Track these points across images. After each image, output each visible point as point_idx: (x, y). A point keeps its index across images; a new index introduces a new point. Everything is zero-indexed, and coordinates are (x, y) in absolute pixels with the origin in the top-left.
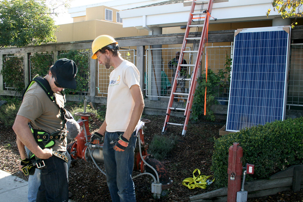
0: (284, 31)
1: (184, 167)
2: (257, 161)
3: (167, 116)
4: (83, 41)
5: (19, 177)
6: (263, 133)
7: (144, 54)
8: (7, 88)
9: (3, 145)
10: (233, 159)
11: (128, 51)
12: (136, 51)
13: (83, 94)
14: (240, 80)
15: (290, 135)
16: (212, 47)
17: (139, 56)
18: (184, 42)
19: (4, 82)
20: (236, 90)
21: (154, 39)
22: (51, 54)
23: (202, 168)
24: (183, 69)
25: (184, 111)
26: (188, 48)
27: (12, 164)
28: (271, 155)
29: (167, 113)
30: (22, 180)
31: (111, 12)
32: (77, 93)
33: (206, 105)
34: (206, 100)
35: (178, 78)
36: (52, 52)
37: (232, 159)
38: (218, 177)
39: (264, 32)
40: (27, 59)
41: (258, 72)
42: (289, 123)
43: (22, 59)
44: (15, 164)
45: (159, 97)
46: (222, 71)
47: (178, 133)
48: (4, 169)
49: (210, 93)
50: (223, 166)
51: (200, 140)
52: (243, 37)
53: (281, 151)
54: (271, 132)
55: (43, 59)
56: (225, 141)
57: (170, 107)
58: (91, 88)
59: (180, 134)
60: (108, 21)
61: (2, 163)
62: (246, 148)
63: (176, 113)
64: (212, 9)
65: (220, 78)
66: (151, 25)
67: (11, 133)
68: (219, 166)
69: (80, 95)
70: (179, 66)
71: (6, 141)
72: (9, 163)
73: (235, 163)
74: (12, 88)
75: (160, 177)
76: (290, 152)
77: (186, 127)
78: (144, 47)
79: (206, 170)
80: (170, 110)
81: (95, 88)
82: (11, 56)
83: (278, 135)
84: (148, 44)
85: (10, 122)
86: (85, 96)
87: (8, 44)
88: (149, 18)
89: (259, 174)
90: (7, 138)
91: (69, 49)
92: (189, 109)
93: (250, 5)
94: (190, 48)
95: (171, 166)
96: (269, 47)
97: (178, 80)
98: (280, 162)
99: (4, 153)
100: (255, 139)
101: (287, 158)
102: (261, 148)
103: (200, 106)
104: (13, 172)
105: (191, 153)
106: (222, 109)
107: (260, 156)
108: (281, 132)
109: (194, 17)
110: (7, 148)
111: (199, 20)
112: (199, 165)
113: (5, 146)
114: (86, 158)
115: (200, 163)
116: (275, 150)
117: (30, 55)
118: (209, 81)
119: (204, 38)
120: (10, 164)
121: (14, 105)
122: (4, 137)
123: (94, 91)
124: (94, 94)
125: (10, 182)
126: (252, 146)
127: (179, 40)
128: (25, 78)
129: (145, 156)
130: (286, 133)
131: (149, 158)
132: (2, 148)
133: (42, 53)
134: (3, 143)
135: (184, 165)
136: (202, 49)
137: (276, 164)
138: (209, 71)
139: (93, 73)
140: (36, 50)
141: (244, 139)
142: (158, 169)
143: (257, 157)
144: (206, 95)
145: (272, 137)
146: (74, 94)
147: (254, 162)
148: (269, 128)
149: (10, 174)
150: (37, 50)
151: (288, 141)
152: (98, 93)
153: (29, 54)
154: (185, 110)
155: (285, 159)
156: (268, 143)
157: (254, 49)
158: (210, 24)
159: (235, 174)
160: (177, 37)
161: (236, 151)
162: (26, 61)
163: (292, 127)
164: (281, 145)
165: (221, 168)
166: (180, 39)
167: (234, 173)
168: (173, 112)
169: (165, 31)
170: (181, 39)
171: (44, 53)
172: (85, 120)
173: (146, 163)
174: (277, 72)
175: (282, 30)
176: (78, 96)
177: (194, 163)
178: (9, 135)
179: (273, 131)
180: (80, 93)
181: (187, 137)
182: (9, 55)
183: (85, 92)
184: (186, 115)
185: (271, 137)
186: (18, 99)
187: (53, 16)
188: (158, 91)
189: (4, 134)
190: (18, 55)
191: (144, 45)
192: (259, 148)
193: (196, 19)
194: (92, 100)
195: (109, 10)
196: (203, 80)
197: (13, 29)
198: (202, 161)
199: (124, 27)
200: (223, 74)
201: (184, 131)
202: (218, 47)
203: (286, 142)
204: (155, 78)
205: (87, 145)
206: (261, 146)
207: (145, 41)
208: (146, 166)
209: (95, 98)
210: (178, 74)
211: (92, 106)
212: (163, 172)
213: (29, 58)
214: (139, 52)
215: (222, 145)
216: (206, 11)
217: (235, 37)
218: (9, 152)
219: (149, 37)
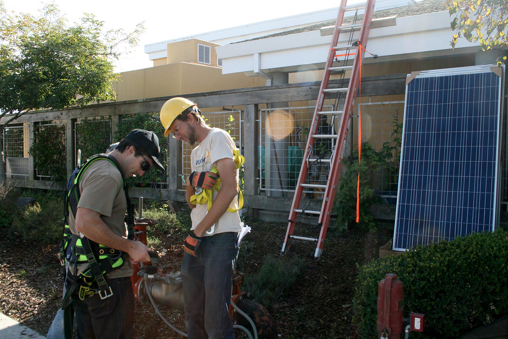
0: (493, 73)
1: (311, 315)
2: (435, 307)
3: (290, 223)
4: (157, 98)
5: (31, 328)
6: (447, 255)
7: (257, 117)
8: (40, 176)
9: (15, 273)
10: (385, 304)
11: (231, 114)
12: (242, 112)
13: (159, 186)
14: (416, 161)
15: (496, 259)
16: (370, 104)
17: (249, 121)
18: (321, 96)
19: (35, 167)
20: (410, 177)
21: (273, 92)
22: (107, 121)
23: (343, 318)
24: (321, 143)
25: (318, 215)
26: (330, 106)
27: (23, 304)
28: (461, 295)
29: (290, 219)
30: (34, 332)
31: (207, 49)
32: (148, 185)
33: (360, 205)
34: (360, 195)
35: (310, 158)
36: (110, 116)
37: (383, 304)
38: (364, 335)
39: (457, 76)
40: (70, 128)
41: (448, 146)
42: (497, 237)
43: (63, 128)
44: (28, 305)
45: (283, 192)
46: (388, 145)
47: (309, 254)
48: (10, 314)
49: (366, 184)
50: (371, 316)
51: (346, 267)
52: (421, 85)
53: (482, 289)
54: (461, 254)
55: (94, 128)
56: (375, 269)
57: (294, 208)
58: (170, 175)
59: (312, 255)
60: (203, 65)
61: (8, 303)
62: (414, 283)
63: (310, 219)
64: (367, 39)
65: (385, 157)
66: (269, 69)
67: (31, 251)
68: (365, 315)
69: (152, 187)
70: (311, 137)
71: (20, 265)
72: (19, 302)
73: (389, 312)
74: (48, 177)
75: (260, 333)
76: (497, 290)
77: (321, 243)
78: (256, 106)
79: (349, 321)
80: (295, 214)
81: (178, 176)
82: (47, 125)
83: (474, 260)
84: (263, 101)
85: (31, 233)
86: (162, 190)
87: (37, 105)
88: (264, 57)
89: (440, 331)
90: (22, 261)
91: (136, 112)
92: (327, 213)
93: (434, 30)
94: (333, 106)
95: (288, 313)
96: (467, 101)
97: (309, 162)
98: (481, 309)
99: (14, 286)
100: (430, 267)
101: (495, 303)
102: (442, 283)
103: (350, 206)
104: (22, 319)
105: (327, 290)
106: (389, 211)
107: (440, 298)
108: (480, 254)
109: (337, 53)
110: (20, 277)
111: (346, 59)
112: (339, 312)
113: (17, 274)
114: (140, 297)
115: (339, 309)
116: (470, 286)
117: (76, 123)
118: (363, 162)
119: (354, 89)
120: (19, 304)
121: (39, 205)
122: (19, 259)
123: (176, 181)
124: (176, 186)
125: (14, 335)
126: (424, 280)
127: (312, 93)
128: (68, 160)
129: (236, 296)
130: (490, 254)
131: (243, 299)
132: (12, 277)
133: (94, 119)
134: (14, 269)
135: (311, 311)
136: (350, 107)
137: (474, 312)
138: (365, 146)
139: (174, 151)
140: (84, 115)
141: (410, 267)
142: (258, 320)
143: (434, 300)
144: (359, 187)
145: (462, 263)
146: (144, 187)
147: (429, 308)
148: (458, 246)
149: (18, 323)
150: (86, 113)
151: (494, 271)
152: (183, 184)
153: (74, 121)
154: (321, 213)
155: (491, 304)
156: (454, 275)
157: (440, 106)
158: (364, 65)
159: (390, 330)
160: (310, 88)
161: (390, 289)
162: (69, 132)
163: (501, 245)
164: (480, 277)
165: (369, 320)
167: (387, 330)
168: (306, 217)
169: (293, 78)
170: (315, 92)
171: (97, 118)
172: (140, 232)
173: (237, 309)
174: (481, 145)
175: (488, 71)
176: (149, 189)
177: (329, 307)
178: (27, 254)
179: (465, 252)
180: (153, 185)
181: (323, 261)
182: (44, 122)
183: (162, 183)
184: (322, 223)
185: (459, 262)
186: (55, 194)
187: (110, 59)
188: (281, 180)
189: (19, 253)
190: (58, 123)
191: (256, 103)
192: (438, 283)
193: (341, 56)
194: (173, 196)
195: (204, 46)
196: (354, 161)
197: (45, 80)
198: (345, 304)
199: (224, 73)
200: (389, 151)
201: (317, 250)
202: (380, 103)
203: (489, 272)
204: (277, 158)
205: (141, 274)
206: (442, 280)
207: (258, 96)
208: (237, 313)
209: (177, 193)
210: (310, 151)
211: (171, 207)
212: (266, 324)
213: (73, 128)
214: (248, 116)
215: (368, 278)
216: (357, 42)
217: (407, 87)
218: (21, 284)
219: (264, 89)
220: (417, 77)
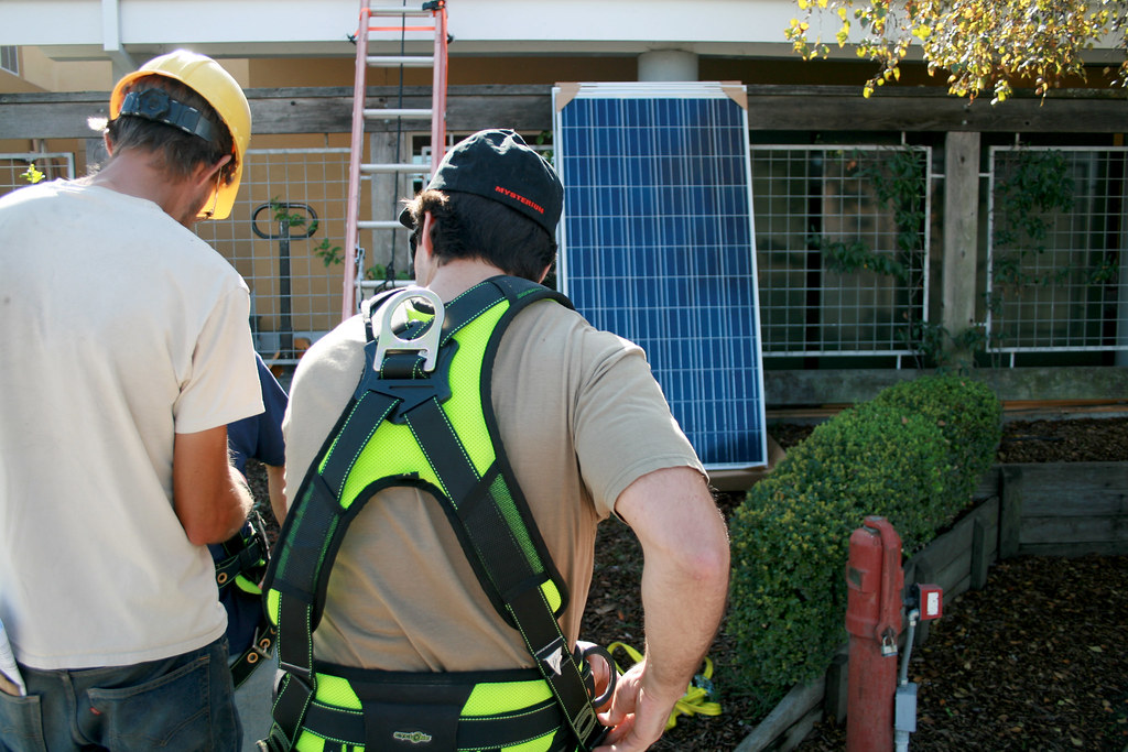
0: (731, 100)
10: (888, 580)
14: (598, 278)
37: (880, 579)
41: (660, 246)
52: (591, 114)
70: (356, 226)
73: (893, 593)
88: (130, 10)
96: (688, 154)
127: (302, 115)
157: (635, 162)
159: (895, 630)
160: (293, 104)
161: (895, 546)
166: (307, 111)
170: (311, 114)
174: (724, 243)
175: (723, 96)
210: (359, 261)
216: (437, 2)
220: (580, 95)
